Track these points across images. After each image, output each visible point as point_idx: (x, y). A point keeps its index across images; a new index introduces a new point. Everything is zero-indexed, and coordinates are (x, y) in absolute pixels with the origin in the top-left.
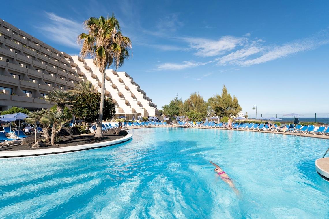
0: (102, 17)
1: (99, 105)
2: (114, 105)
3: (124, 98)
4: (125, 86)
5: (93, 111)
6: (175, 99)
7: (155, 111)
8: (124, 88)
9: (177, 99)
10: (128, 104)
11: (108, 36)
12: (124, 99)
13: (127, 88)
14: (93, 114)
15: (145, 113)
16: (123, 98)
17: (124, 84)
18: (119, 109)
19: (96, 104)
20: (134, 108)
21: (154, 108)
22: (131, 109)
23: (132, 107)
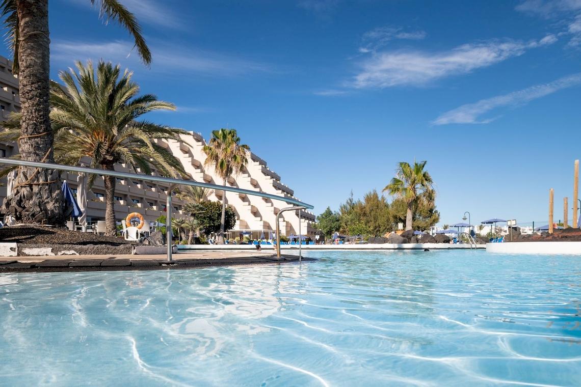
0: (222, 130)
1: (220, 215)
2: (234, 215)
3: (249, 202)
4: (251, 179)
5: (214, 220)
6: (348, 203)
7: (308, 227)
8: (249, 183)
9: (351, 202)
10: (256, 213)
11: (229, 150)
12: (249, 205)
13: (255, 183)
14: (214, 224)
15: (289, 229)
16: (247, 203)
17: (249, 176)
18: (240, 222)
19: (217, 213)
20: (268, 221)
21: (307, 221)
22: (262, 223)
23: (263, 219)
